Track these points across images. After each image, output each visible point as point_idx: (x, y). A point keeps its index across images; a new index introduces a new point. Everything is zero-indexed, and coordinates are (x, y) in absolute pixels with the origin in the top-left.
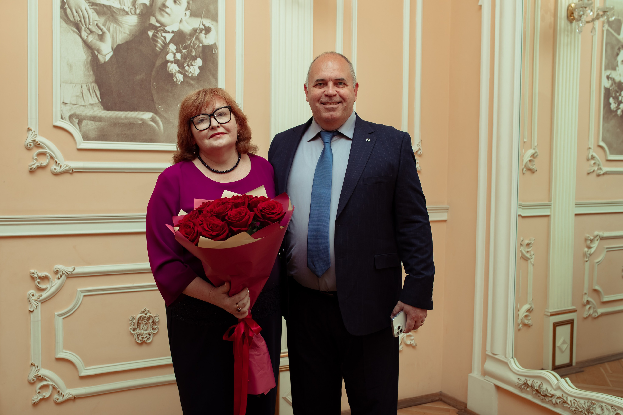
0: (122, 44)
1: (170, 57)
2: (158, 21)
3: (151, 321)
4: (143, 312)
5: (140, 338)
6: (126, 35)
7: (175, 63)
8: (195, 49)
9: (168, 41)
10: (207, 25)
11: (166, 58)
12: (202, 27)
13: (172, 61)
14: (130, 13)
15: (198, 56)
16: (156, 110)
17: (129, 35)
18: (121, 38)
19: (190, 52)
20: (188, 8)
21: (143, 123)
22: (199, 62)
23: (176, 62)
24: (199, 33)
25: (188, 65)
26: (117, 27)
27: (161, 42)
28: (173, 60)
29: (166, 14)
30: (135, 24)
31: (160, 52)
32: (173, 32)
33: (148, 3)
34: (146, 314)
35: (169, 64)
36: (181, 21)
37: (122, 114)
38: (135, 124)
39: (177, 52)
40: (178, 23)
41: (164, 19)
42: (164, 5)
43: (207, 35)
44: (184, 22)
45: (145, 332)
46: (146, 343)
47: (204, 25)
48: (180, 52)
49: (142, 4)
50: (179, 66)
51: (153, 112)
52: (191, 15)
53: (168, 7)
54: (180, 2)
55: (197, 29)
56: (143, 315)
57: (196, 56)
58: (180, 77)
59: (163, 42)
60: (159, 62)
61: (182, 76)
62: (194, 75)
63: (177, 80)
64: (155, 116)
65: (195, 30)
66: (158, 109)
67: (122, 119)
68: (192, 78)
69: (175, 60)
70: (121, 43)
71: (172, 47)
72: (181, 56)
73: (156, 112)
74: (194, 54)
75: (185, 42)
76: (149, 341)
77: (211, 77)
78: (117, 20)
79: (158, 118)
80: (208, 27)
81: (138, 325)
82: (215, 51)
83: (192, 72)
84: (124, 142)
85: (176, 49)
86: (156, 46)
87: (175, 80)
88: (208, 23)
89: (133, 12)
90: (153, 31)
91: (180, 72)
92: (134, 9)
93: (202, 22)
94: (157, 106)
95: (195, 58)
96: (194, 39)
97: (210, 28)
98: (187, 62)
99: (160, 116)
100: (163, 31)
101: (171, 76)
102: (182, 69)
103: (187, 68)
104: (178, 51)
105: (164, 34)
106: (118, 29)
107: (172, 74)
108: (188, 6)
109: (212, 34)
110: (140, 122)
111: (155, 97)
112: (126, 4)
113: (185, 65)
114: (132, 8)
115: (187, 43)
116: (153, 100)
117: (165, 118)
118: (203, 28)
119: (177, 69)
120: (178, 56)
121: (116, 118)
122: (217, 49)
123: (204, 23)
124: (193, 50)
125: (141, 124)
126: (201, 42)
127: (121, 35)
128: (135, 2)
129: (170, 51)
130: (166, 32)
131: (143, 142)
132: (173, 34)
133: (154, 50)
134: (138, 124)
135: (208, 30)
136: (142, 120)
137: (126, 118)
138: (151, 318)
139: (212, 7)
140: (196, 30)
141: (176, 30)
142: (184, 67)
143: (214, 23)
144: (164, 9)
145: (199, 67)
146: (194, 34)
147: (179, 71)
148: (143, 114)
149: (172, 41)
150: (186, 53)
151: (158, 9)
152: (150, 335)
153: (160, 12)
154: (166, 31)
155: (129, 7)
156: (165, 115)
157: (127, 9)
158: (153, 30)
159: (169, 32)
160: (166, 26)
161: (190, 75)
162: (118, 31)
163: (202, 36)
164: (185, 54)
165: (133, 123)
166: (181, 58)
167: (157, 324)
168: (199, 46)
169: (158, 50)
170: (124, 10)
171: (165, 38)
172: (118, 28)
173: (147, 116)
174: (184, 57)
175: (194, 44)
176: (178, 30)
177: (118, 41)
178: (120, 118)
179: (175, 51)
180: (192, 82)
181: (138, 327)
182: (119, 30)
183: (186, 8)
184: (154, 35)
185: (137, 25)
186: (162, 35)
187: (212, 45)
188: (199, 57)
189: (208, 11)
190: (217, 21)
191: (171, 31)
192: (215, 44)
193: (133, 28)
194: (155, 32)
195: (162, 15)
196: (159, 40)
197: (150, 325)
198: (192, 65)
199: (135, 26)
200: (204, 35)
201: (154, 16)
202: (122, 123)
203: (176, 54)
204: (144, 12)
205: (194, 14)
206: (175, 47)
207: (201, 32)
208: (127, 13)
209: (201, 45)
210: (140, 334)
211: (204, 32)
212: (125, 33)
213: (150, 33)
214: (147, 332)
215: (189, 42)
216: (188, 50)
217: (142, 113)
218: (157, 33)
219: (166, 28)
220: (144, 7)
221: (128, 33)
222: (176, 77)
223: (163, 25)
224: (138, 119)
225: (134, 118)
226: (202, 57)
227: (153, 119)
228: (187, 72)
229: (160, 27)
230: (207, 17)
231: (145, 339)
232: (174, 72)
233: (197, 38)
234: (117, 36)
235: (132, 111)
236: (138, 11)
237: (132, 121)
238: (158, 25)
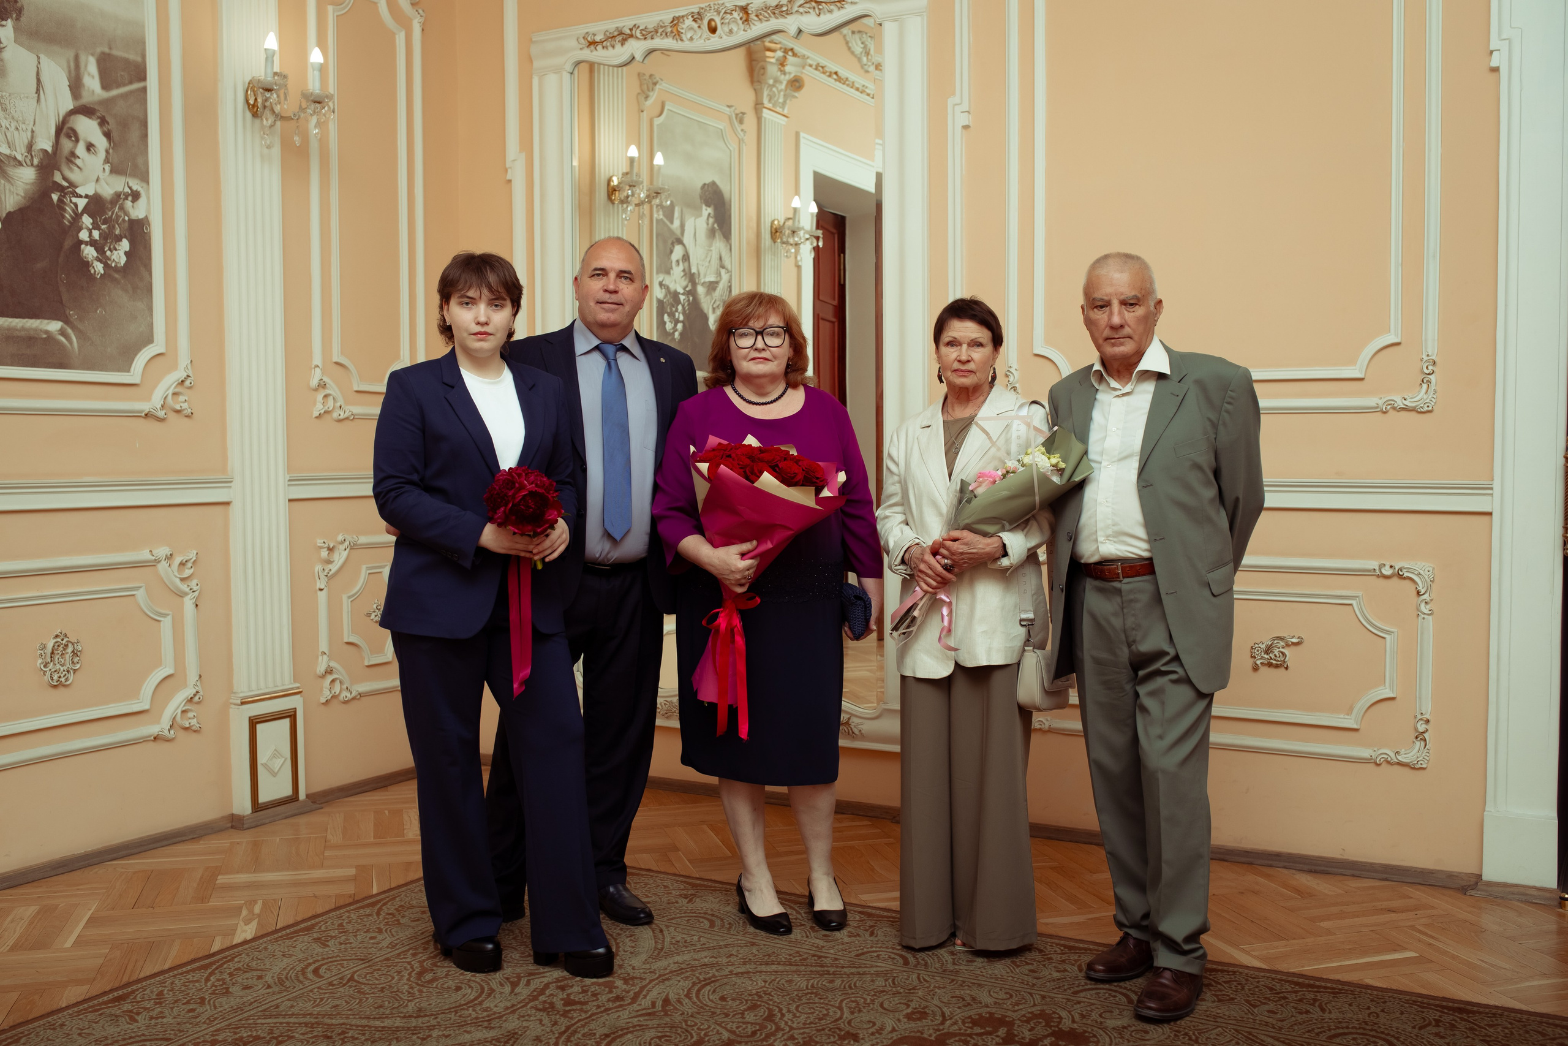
0: (14, 212)
1: (84, 235)
2: (65, 178)
3: (70, 649)
4: (57, 636)
5: (56, 677)
6: (20, 198)
7: (91, 246)
8: (118, 225)
9: (80, 209)
10: (134, 188)
11: (78, 237)
12: (127, 190)
13: (87, 242)
14: (24, 164)
15: (123, 236)
16: (67, 317)
17: (24, 198)
18: (12, 201)
19: (111, 228)
20: (107, 161)
21: (49, 337)
22: (125, 245)
23: (92, 243)
24: (124, 200)
25: (110, 249)
26: (6, 184)
27: (71, 212)
28: (88, 239)
29: (76, 168)
30: (32, 181)
31: (70, 227)
32: (87, 196)
33: (50, 150)
34: (62, 640)
35: (83, 246)
36: (98, 180)
37: (17, 323)
38: (36, 338)
39: (94, 228)
40: (94, 183)
41: (74, 176)
42: (73, 154)
43: (135, 204)
44: (102, 182)
45: (62, 669)
46: (65, 686)
47: (130, 188)
48: (98, 228)
49: (41, 149)
50: (96, 249)
51: (62, 321)
52: (112, 171)
53: (79, 158)
54: (96, 149)
55: (121, 192)
56: (59, 640)
57: (120, 235)
58: (99, 267)
59: (73, 211)
60: (68, 243)
61: (102, 265)
62: (119, 265)
63: (95, 271)
64: (65, 326)
65: (118, 195)
66: (69, 317)
67: (17, 330)
68: (117, 269)
69: (91, 239)
70: (12, 210)
71: (87, 220)
72: (100, 234)
73: (67, 321)
74: (117, 232)
75: (105, 213)
76: (68, 683)
77: (142, 269)
78: (6, 173)
79: (69, 331)
80: (136, 191)
81: (51, 657)
82: (146, 228)
83: (116, 260)
84: (21, 366)
85: (92, 224)
86: (64, 217)
87: (92, 271)
88: (136, 185)
89: (29, 163)
90: (59, 194)
91: (98, 259)
92: (30, 157)
93: (128, 183)
94: (67, 312)
95: (119, 239)
96: (117, 210)
97: (139, 192)
98: (108, 245)
99: (73, 328)
100: (73, 194)
101: (87, 265)
102: (101, 255)
103: (108, 253)
104: (96, 226)
105: (74, 200)
106: (7, 188)
107: (88, 262)
108: (106, 157)
109: (142, 201)
110: (45, 336)
111: (65, 297)
112: (18, 150)
113: (106, 249)
114: (26, 156)
115: (107, 214)
116: (61, 303)
117: (80, 331)
118: (130, 192)
119: (95, 254)
120: (96, 234)
121: (9, 329)
122: (149, 225)
123: (130, 185)
124: (117, 226)
125: (45, 338)
126: (126, 214)
127: (12, 197)
128: (31, 147)
129: (84, 226)
130: (77, 197)
131: (50, 368)
132: (87, 200)
133: (60, 223)
134: (42, 338)
135: (135, 196)
136: (47, 332)
137: (23, 329)
138: (70, 645)
139: (140, 161)
140: (120, 195)
141: (91, 193)
142: (105, 252)
143: (144, 185)
144: (73, 159)
145: (126, 253)
146: (117, 202)
147: (97, 257)
148: (48, 323)
149: (86, 210)
150: (107, 231)
151: (64, 160)
152: (68, 671)
153: (68, 164)
154: (77, 193)
155: (22, 155)
156: (80, 326)
157: (19, 158)
158: (59, 191)
159: (81, 196)
160: (77, 187)
161: (113, 265)
162: (7, 192)
163: (128, 203)
164: (105, 232)
165: (34, 338)
166: (100, 237)
167: (79, 653)
168: (124, 220)
169: (67, 223)
170: (15, 159)
171: (76, 205)
172: (8, 186)
173: (54, 326)
174: (104, 236)
175: (118, 217)
176: (94, 194)
177: (8, 207)
178: (15, 329)
179: (91, 227)
180: (117, 276)
181: (51, 661)
182: (10, 190)
183: (105, 160)
184: (59, 200)
185: (35, 182)
186: (71, 201)
187: (142, 219)
188: (126, 237)
189: (135, 166)
190: (148, 183)
191: (84, 195)
192: (146, 217)
193: (28, 187)
194: (61, 195)
195: (71, 170)
196: (67, 208)
197: (68, 657)
198: (116, 250)
199: (33, 184)
200: (131, 204)
201: (59, 170)
202: (18, 337)
203: (93, 231)
204: (44, 164)
205: (115, 171)
206: (91, 221)
207: (126, 198)
208: (20, 164)
209: (127, 218)
210: (55, 671)
211: (130, 198)
212: (17, 194)
213: (55, 197)
214: (65, 668)
215: (110, 213)
216: (109, 226)
217: (46, 321)
218: (64, 197)
219: (78, 190)
220: (44, 156)
221: (23, 194)
222: (94, 267)
223: (72, 185)
224: (41, 331)
225: (35, 330)
226: (129, 238)
227: (62, 332)
228: (110, 259)
229: (68, 187)
230: (133, 175)
231: (63, 680)
232: (90, 258)
233: (122, 208)
234: (7, 199)
235: (31, 318)
236: (36, 161)
237: (32, 333)
238: (65, 184)
